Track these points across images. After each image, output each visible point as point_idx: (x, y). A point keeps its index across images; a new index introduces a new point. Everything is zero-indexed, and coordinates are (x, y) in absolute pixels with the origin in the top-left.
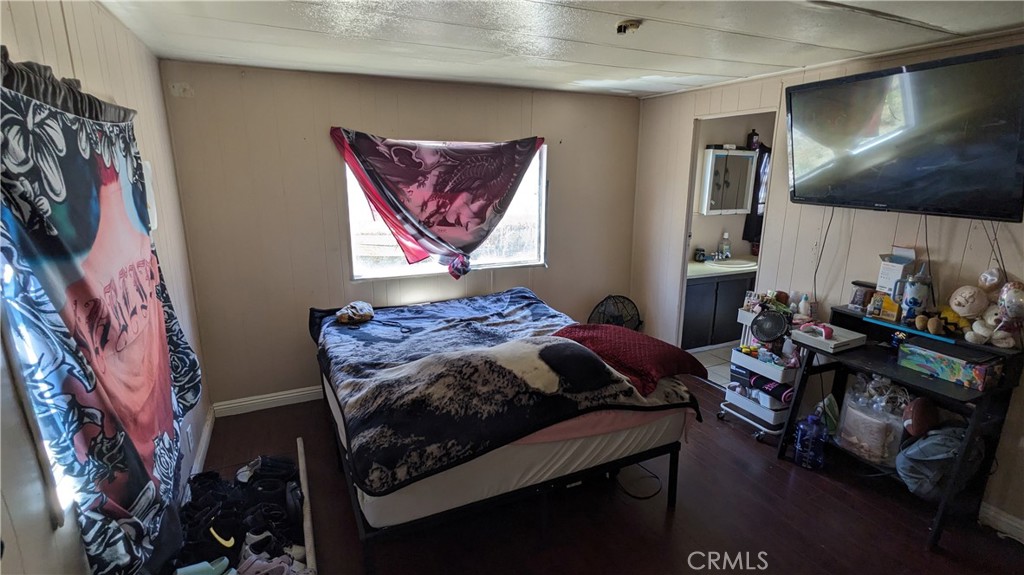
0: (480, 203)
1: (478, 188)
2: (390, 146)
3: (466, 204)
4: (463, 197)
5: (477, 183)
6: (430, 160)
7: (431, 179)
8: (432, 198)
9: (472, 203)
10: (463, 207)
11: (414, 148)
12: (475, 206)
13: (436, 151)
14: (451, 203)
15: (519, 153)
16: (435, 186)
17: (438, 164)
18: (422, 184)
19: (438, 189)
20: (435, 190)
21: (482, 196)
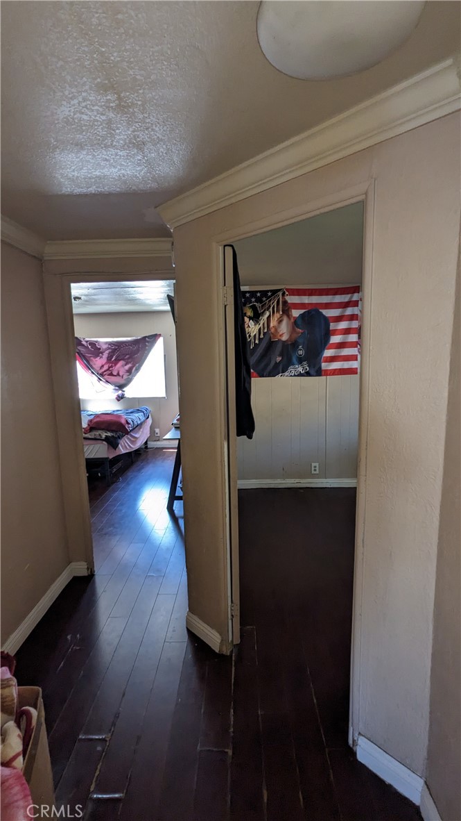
0: (129, 365)
2: (87, 342)
3: (123, 366)
4: (121, 363)
6: (104, 347)
7: (105, 355)
8: (106, 363)
9: (126, 365)
10: (121, 367)
11: (97, 342)
12: (127, 367)
13: (106, 343)
14: (115, 366)
15: (148, 342)
16: (108, 358)
17: (109, 348)
18: (101, 357)
19: (109, 358)
20: (108, 360)
21: (130, 362)
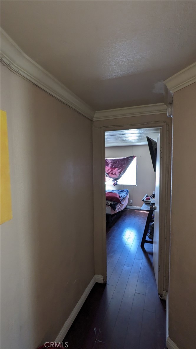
1: (120, 167)
4: (117, 169)
5: (120, 166)
8: (110, 169)
9: (119, 170)
10: (117, 171)
12: (119, 171)
13: (111, 160)
14: (114, 170)
15: (129, 159)
16: (111, 166)
17: (111, 162)
18: (108, 166)
21: (121, 169)
